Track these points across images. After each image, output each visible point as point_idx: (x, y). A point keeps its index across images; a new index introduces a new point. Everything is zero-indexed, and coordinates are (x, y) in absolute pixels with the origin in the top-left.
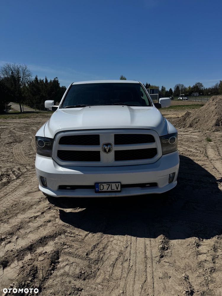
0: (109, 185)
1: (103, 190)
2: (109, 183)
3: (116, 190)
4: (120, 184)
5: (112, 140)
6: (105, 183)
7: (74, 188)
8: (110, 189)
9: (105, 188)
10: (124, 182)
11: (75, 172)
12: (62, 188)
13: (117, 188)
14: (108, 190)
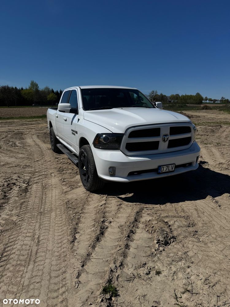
0: (168, 166)
1: (163, 172)
2: (167, 165)
3: (171, 170)
4: (174, 165)
5: (168, 132)
6: (165, 165)
7: (140, 173)
8: (167, 171)
9: (165, 169)
10: (178, 163)
11: (142, 159)
12: (131, 174)
13: (172, 169)
14: (166, 171)
